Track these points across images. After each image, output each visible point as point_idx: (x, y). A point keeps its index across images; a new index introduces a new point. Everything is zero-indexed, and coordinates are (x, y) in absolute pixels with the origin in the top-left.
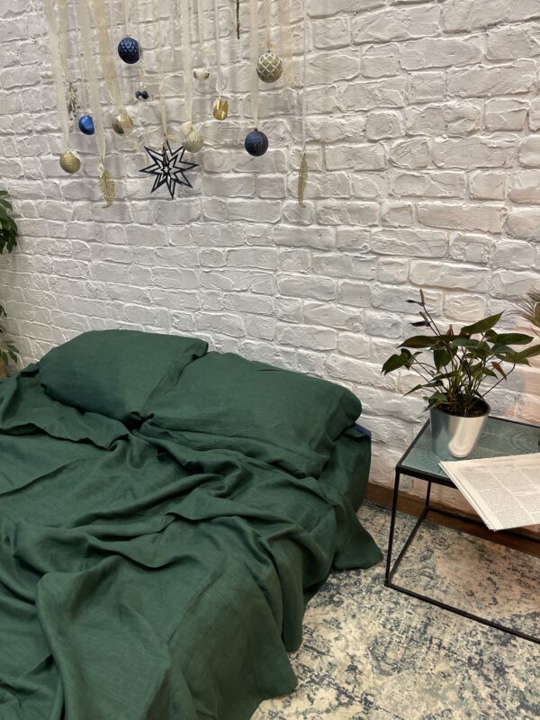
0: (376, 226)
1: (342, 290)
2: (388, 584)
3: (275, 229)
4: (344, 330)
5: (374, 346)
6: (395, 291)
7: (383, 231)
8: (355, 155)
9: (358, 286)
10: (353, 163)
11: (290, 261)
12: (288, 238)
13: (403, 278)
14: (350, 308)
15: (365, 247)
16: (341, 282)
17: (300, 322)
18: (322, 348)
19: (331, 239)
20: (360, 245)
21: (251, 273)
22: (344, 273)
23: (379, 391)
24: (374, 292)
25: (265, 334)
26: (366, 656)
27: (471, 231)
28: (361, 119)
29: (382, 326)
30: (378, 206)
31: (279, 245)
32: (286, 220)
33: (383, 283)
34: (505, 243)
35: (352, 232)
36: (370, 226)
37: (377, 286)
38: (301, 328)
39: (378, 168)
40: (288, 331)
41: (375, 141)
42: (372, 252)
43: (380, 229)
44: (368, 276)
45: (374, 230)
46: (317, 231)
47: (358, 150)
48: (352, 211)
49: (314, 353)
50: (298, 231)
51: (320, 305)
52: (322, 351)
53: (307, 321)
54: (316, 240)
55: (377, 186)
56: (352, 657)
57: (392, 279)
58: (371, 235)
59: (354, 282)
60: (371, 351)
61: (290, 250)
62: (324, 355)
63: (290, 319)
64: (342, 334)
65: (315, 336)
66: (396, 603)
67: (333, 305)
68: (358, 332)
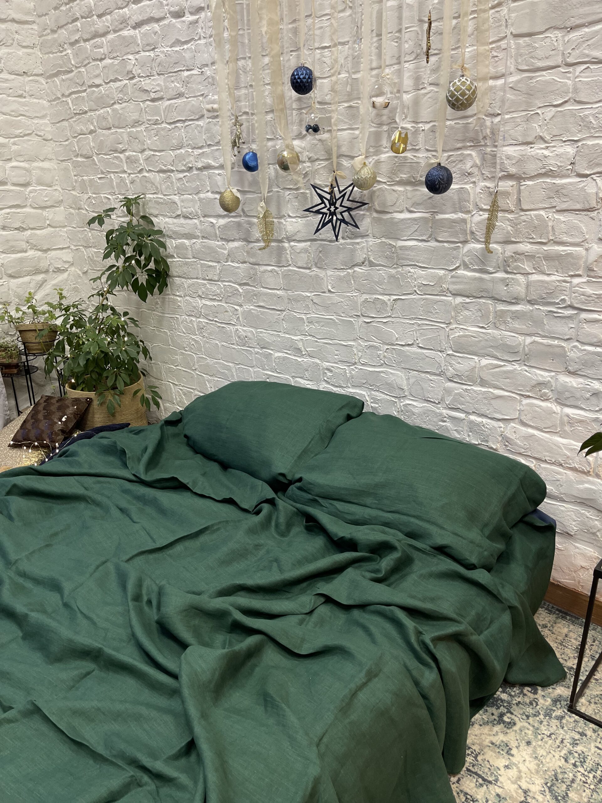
0: (579, 276)
1: (530, 350)
2: (572, 709)
3: (452, 277)
4: (529, 397)
5: (566, 419)
6: (599, 354)
7: (588, 281)
8: (558, 191)
9: (550, 346)
10: (556, 202)
11: (467, 313)
12: (467, 287)
14: (539, 372)
15: (563, 300)
16: (529, 340)
17: (474, 383)
18: (501, 417)
19: (520, 290)
20: (557, 297)
21: (419, 325)
22: (533, 330)
23: (569, 473)
24: (571, 354)
25: (429, 396)
26: (543, 793)
28: (570, 150)
29: (578, 395)
30: (584, 252)
31: (455, 295)
32: (466, 266)
33: (583, 343)
35: (547, 282)
36: (572, 276)
37: (574, 347)
38: (475, 391)
39: (587, 207)
40: (460, 395)
41: (586, 176)
43: (584, 280)
44: (565, 335)
45: (576, 281)
46: (503, 280)
47: (563, 186)
48: (548, 257)
49: (489, 421)
50: (481, 279)
51: (501, 366)
52: (499, 420)
53: (483, 383)
54: (502, 291)
55: (584, 229)
56: (525, 792)
57: (595, 340)
58: (571, 287)
59: (545, 341)
60: (562, 424)
61: (468, 300)
62: (501, 424)
63: (462, 379)
64: (525, 401)
65: (493, 402)
66: (582, 734)
67: (517, 367)
68: (547, 400)
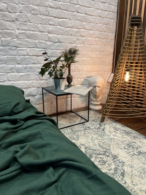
0: (15, 38)
1: (7, 60)
4: (9, 73)
5: (20, 76)
6: (24, 58)
7: (17, 40)
8: (5, 16)
9: (12, 57)
10: (4, 18)
13: (26, 54)
14: (10, 65)
15: (12, 45)
16: (5, 57)
18: (2, 81)
20: (10, 44)
22: (6, 54)
24: (18, 59)
27: (41, 40)
28: (5, 5)
29: (22, 69)
30: (15, 32)
33: (20, 56)
34: (49, 43)
35: (7, 40)
36: (13, 38)
37: (18, 57)
39: (13, 20)
41: (11, 12)
42: (15, 46)
44: (15, 54)
47: (6, 14)
48: (6, 33)
55: (13, 26)
57: (22, 54)
58: (14, 41)
59: (10, 56)
62: (3, 83)
67: (3, 65)
68: (14, 72)
